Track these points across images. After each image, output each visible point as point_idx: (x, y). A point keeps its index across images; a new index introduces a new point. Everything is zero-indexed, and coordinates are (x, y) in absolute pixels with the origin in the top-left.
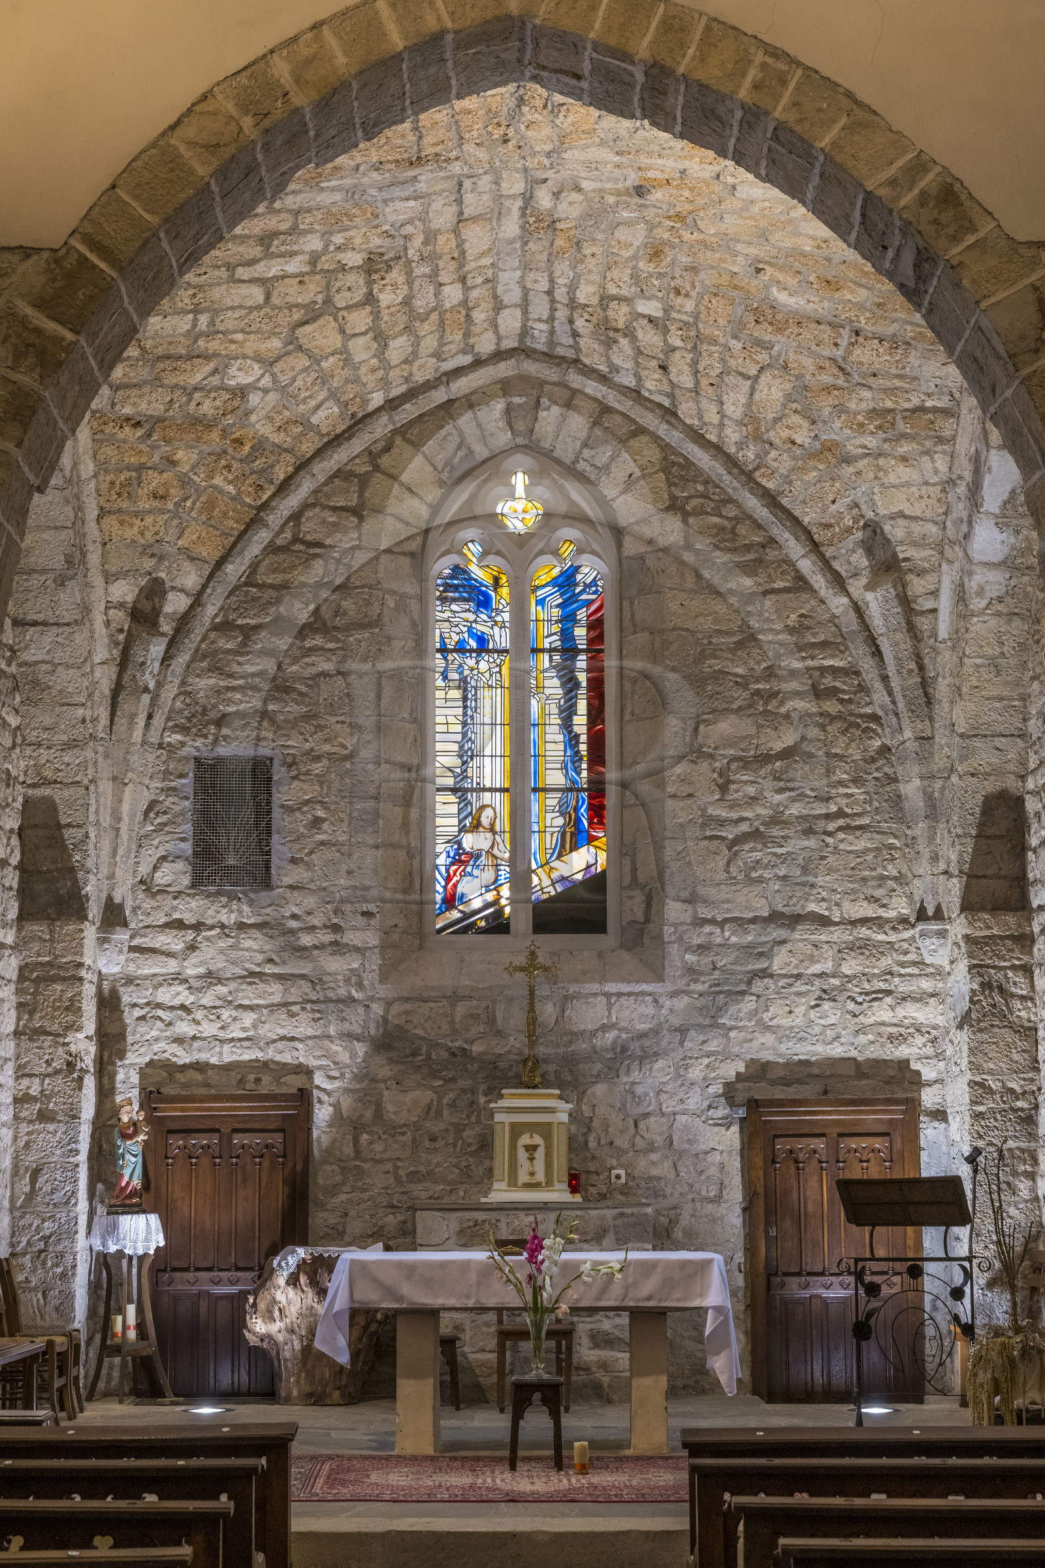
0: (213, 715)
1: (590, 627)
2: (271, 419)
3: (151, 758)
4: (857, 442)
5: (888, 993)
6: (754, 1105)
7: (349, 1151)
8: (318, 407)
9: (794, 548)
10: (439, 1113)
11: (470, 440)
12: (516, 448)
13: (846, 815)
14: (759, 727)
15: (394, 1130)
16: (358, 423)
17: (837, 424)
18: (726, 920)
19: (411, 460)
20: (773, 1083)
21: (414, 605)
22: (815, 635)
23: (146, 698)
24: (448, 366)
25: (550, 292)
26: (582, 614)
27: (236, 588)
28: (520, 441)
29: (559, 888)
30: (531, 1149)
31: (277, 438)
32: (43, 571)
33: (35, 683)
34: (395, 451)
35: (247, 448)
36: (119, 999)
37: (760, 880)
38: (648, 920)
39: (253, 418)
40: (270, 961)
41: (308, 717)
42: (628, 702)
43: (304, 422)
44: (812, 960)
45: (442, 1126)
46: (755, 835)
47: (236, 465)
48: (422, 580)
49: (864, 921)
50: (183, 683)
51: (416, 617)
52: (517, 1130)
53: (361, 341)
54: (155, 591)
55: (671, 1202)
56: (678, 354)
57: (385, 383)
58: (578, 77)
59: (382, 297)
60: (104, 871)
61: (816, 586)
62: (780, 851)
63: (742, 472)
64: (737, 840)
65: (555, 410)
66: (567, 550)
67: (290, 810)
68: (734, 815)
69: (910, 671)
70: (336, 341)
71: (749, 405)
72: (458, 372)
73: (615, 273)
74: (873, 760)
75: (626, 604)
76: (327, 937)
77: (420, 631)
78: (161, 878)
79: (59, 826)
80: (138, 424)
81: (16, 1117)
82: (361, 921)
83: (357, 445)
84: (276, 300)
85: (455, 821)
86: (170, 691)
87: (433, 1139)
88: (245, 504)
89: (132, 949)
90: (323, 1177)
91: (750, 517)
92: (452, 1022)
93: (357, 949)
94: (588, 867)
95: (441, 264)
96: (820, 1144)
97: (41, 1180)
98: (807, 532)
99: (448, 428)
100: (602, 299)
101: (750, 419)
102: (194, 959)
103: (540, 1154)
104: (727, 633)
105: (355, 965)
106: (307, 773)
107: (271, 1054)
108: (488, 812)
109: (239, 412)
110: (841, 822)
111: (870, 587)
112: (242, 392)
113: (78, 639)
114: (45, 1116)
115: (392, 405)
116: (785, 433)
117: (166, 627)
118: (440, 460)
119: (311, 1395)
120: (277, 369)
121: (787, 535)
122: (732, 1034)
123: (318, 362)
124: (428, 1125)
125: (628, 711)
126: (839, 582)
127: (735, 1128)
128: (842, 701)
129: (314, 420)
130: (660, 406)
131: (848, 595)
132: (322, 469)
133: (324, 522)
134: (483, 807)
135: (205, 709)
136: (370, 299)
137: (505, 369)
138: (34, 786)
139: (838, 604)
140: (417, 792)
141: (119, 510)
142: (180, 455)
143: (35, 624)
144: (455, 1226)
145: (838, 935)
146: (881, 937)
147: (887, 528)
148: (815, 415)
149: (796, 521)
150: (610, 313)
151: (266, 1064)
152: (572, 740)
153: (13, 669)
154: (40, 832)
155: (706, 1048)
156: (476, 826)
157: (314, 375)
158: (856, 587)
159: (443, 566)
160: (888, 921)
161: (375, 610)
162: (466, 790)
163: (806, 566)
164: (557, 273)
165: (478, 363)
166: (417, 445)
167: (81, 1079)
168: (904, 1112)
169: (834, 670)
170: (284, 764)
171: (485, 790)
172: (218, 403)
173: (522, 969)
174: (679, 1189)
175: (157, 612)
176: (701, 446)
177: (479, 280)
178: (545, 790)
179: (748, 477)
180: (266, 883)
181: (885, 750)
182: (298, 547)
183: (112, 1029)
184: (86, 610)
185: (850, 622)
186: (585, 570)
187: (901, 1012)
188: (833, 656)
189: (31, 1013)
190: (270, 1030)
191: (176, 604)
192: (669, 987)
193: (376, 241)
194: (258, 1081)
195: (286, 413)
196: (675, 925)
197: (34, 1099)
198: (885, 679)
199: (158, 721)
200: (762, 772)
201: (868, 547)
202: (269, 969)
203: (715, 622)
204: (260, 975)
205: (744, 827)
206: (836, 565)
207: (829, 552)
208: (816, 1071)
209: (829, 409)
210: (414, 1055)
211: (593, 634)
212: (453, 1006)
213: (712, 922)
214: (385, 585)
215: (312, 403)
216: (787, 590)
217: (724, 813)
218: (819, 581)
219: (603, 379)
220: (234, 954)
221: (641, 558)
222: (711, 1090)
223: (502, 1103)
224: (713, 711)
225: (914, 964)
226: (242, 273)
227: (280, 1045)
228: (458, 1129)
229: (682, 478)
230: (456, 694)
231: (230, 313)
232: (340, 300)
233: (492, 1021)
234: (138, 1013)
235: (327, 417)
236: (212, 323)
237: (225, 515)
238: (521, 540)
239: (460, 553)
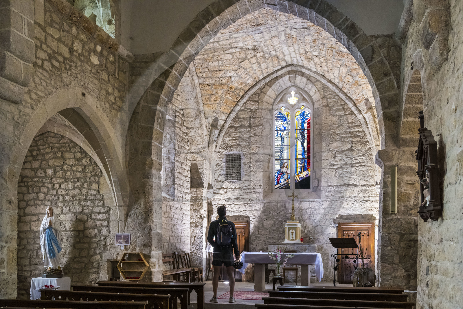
0: (229, 145)
1: (308, 124)
2: (238, 83)
3: (217, 155)
4: (362, 81)
5: (369, 200)
6: (339, 224)
7: (257, 233)
8: (248, 79)
9: (350, 105)
10: (275, 225)
11: (282, 85)
12: (292, 86)
13: (361, 163)
14: (342, 144)
15: (266, 229)
16: (258, 82)
17: (358, 77)
18: (334, 186)
19: (269, 90)
20: (344, 219)
21: (270, 121)
22: (355, 124)
23: (215, 143)
24: (276, 69)
25: (294, 51)
26: (306, 121)
27: (234, 119)
28: (293, 84)
29: (301, 179)
30: (292, 233)
31: (240, 87)
32: (192, 117)
33: (192, 140)
34: (266, 88)
35: (233, 89)
36: (212, 203)
37: (342, 177)
38: (318, 186)
39: (234, 83)
40: (241, 195)
41: (248, 145)
42: (315, 140)
43: (245, 83)
44: (353, 194)
45: (275, 228)
46: (341, 167)
47: (231, 93)
48: (272, 115)
49: (364, 185)
50: (223, 139)
51: (271, 123)
52: (289, 229)
53: (255, 65)
54: (216, 120)
55: (322, 244)
56: (323, 63)
57: (262, 73)
58: (276, 5)
59: (258, 55)
60: (208, 178)
61: (355, 113)
62: (346, 171)
63: (339, 89)
64: (337, 169)
65: (300, 77)
66: (303, 108)
67: (245, 164)
68: (337, 163)
69: (375, 131)
70: (249, 65)
71: (339, 74)
72: (278, 70)
73: (307, 46)
74: (367, 151)
75: (315, 119)
76: (252, 190)
77: (271, 126)
78: (220, 179)
79: (198, 169)
80: (209, 86)
81: (191, 226)
82: (259, 187)
83: (258, 87)
84: (235, 57)
85: (279, 166)
86: (220, 141)
87: (274, 231)
88: (234, 101)
89: (214, 193)
90: (252, 238)
91: (341, 99)
92: (277, 207)
93: (258, 193)
94: (307, 175)
95: (269, 47)
96: (353, 232)
97: (196, 238)
98: (353, 101)
99: (277, 82)
100: (305, 52)
101: (340, 77)
102: (226, 195)
103: (294, 234)
104: (336, 124)
105: (258, 196)
106: (248, 157)
107: (241, 214)
108: (286, 164)
109: (231, 82)
110: (360, 164)
111: (366, 113)
112: (230, 77)
113: (200, 131)
114: (196, 226)
115: (265, 78)
116: (347, 80)
117: (219, 128)
118: (275, 89)
119: (248, 280)
120: (237, 72)
121: (349, 102)
122: (335, 209)
123: (246, 70)
124: (273, 228)
125: (315, 142)
126: (360, 112)
127: (336, 229)
128: (360, 138)
129: (248, 82)
130: (322, 75)
131: (362, 115)
132: (250, 93)
133: (251, 104)
134: (285, 163)
135: (227, 144)
136: (255, 56)
137: (289, 69)
138: (193, 161)
139: (360, 117)
140: (271, 160)
141: (207, 104)
142: (219, 91)
143: (191, 128)
144: (276, 248)
145: (358, 188)
146: (368, 189)
147: (369, 100)
148: (353, 75)
149: (351, 99)
150: (308, 55)
151: (240, 216)
152: (304, 148)
153: (187, 137)
154: (194, 170)
155: (330, 212)
156: (284, 167)
157: (246, 73)
158: (363, 113)
159: (276, 112)
160: (369, 185)
161: (261, 122)
162: (282, 160)
163: (353, 109)
164: (295, 47)
165: (283, 68)
166: (270, 86)
167: (203, 219)
168: (372, 225)
169: (359, 131)
170: (243, 155)
171: (285, 159)
172: (226, 80)
173: (291, 196)
174: (324, 241)
175: (217, 125)
176: (331, 83)
177: (278, 50)
178: (298, 159)
179: (340, 90)
180: (240, 180)
181: (370, 148)
182: (246, 110)
183: (210, 209)
184: (201, 125)
185: (362, 121)
186: (306, 112)
187: (372, 204)
188: (359, 128)
189: (193, 206)
190: (241, 209)
191: (221, 123)
192: (322, 199)
193: (254, 43)
194: (239, 219)
195: (241, 81)
196: (324, 187)
197: (194, 223)
198: (370, 133)
199: (218, 147)
200: (343, 154)
201: (366, 104)
202: (241, 197)
203: (333, 122)
204: (239, 198)
205: (339, 166)
206: (359, 108)
207: (358, 105)
208: (353, 217)
209: (355, 74)
210: (270, 214)
211: (308, 125)
212: (278, 204)
213: (332, 186)
214: (264, 117)
215: (247, 79)
216: (349, 114)
217: (334, 163)
218: (356, 112)
219: (309, 70)
220: (234, 194)
221: (318, 109)
222: (331, 221)
223: (287, 223)
224: (332, 141)
225: (375, 194)
226: (227, 52)
227: (243, 212)
228: (279, 229)
229: (327, 91)
230: (280, 139)
231: (226, 61)
232: (249, 56)
233: (285, 207)
234: (215, 206)
235: (251, 82)
236: (222, 63)
237: (230, 104)
238: (293, 106)
239: (280, 109)
